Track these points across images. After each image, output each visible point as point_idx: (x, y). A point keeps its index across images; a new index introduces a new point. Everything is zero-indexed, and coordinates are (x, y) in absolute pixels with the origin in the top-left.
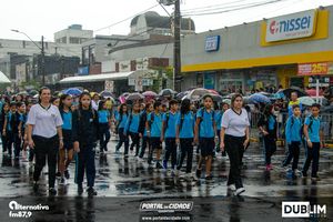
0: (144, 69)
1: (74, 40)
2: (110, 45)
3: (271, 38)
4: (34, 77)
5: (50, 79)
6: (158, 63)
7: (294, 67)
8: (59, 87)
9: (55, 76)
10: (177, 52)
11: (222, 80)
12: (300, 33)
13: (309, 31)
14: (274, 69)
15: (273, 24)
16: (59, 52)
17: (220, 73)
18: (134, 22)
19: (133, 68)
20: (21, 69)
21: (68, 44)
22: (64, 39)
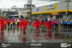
0: (26, 14)
3: (47, 8)
6: (28, 13)
7: (51, 13)
8: (11, 17)
9: (11, 15)
10: (31, 11)
11: (39, 16)
12: (52, 8)
13: (54, 7)
14: (48, 14)
15: (48, 6)
16: (12, 11)
17: (39, 14)
18: (25, 6)
19: (24, 14)
20: (5, 14)
21: (13, 9)
22: (13, 8)
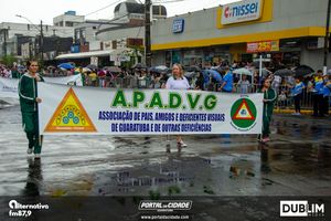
0: (122, 48)
1: (70, 24)
2: (94, 28)
3: (225, 21)
4: (37, 54)
5: (48, 56)
6: (133, 43)
7: (244, 45)
9: (52, 53)
10: (148, 33)
11: (186, 56)
12: (249, 17)
13: (257, 15)
14: (227, 47)
15: (227, 9)
16: (57, 34)
18: (117, 9)
19: (114, 47)
20: (25, 47)
21: (65, 27)
22: (61, 23)
